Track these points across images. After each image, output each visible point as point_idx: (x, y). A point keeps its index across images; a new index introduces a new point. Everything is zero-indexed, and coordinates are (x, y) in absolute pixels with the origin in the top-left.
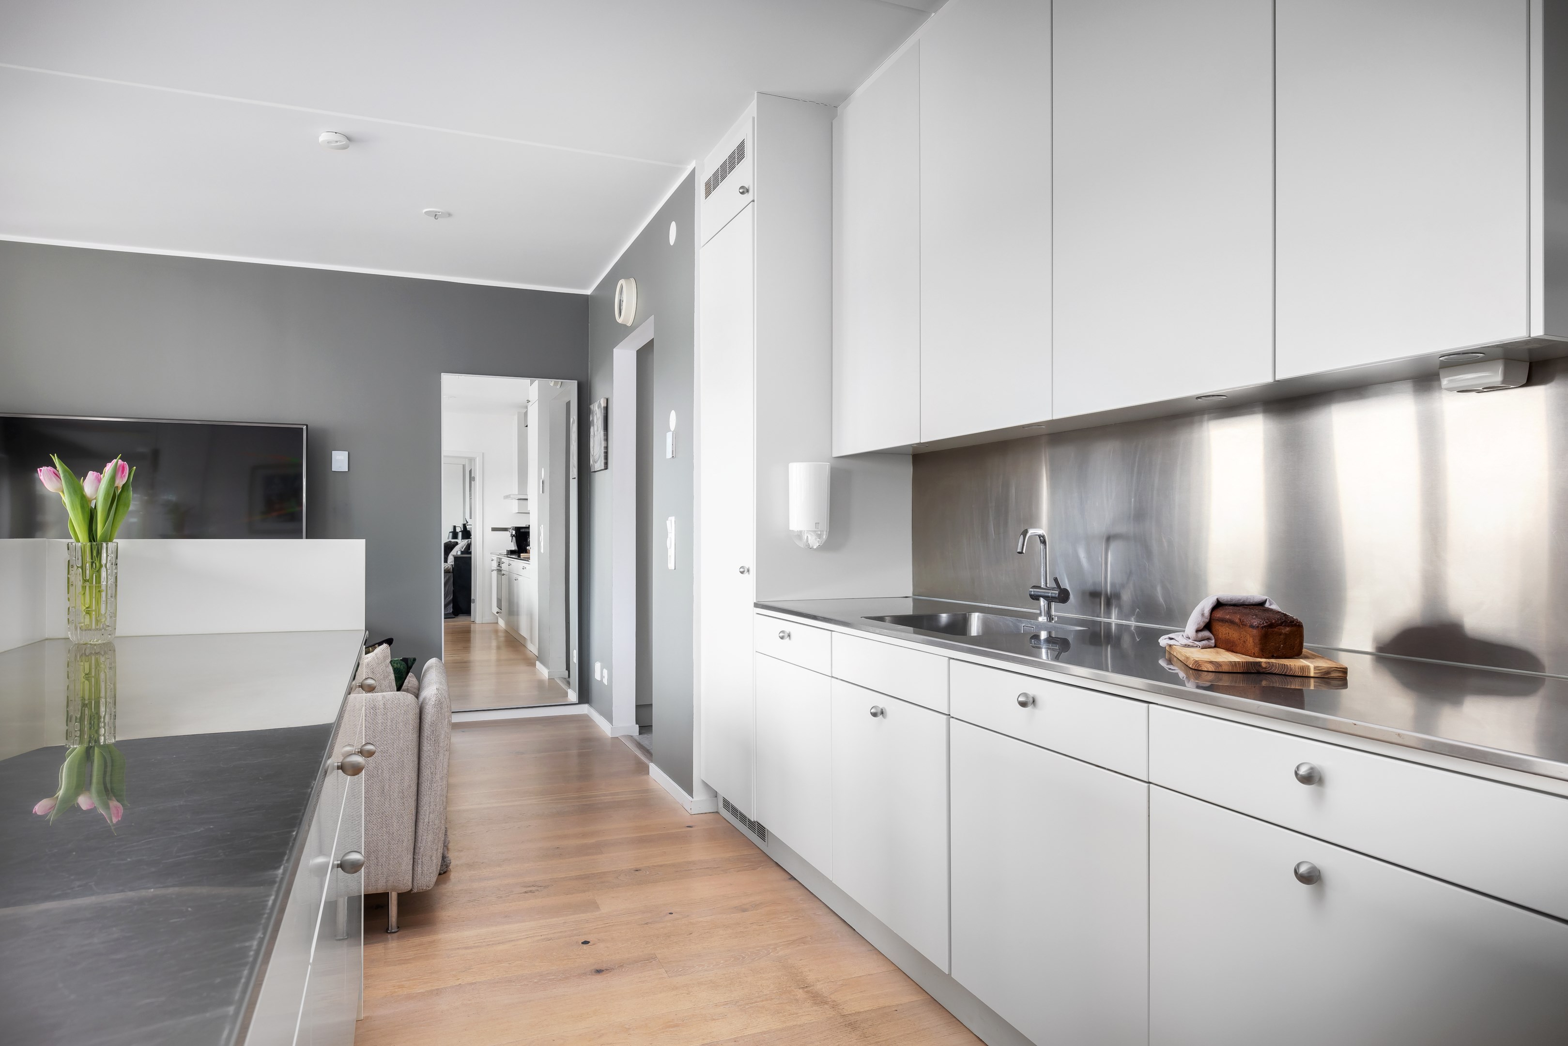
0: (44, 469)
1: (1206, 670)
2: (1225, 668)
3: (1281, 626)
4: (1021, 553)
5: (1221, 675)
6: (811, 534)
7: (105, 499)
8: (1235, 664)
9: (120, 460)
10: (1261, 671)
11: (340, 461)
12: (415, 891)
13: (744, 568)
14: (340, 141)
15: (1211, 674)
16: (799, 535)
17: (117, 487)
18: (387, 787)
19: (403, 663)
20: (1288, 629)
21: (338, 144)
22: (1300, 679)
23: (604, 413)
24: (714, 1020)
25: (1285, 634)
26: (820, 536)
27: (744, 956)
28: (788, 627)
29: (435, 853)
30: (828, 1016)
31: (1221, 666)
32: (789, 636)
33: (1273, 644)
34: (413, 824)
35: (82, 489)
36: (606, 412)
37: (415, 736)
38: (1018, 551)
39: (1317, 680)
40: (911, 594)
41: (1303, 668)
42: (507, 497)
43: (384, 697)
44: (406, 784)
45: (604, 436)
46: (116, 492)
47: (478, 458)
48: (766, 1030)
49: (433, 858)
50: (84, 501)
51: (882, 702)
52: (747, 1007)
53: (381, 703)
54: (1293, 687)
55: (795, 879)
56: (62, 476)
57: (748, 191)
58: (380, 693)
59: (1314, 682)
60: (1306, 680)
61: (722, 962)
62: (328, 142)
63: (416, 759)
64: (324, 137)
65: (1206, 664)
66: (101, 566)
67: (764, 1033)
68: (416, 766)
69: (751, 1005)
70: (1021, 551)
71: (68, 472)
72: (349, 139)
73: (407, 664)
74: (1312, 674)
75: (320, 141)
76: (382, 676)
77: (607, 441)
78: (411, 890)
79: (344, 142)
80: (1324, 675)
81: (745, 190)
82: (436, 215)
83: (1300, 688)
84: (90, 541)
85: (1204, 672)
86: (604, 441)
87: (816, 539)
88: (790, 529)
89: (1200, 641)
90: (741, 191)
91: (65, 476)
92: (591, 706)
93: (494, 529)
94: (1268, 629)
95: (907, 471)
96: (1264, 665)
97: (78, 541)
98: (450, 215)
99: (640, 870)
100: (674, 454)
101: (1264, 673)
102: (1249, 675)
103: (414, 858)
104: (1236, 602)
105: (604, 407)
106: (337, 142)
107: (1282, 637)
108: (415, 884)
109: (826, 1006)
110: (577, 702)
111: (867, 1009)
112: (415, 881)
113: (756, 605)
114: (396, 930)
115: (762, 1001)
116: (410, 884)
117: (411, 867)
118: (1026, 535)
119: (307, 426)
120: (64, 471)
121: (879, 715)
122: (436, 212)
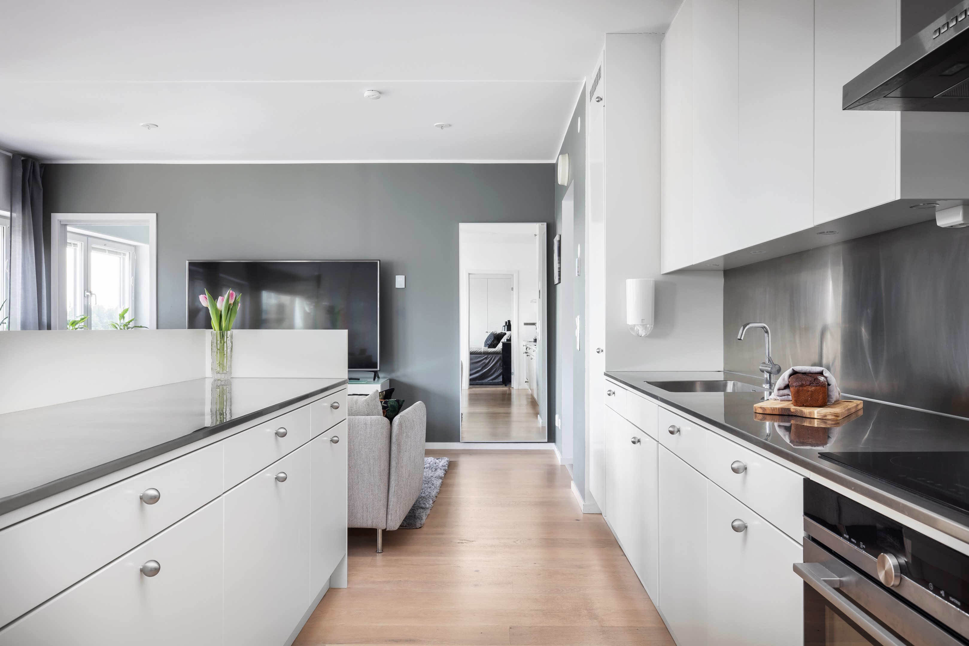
0: (201, 296)
1: (758, 412)
2: (768, 412)
3: (809, 386)
4: (740, 339)
5: (765, 416)
6: (640, 327)
7: (225, 310)
8: (774, 409)
9: (231, 291)
10: (791, 414)
11: (400, 281)
12: (388, 529)
13: (599, 350)
14: (375, 95)
15: (760, 415)
16: (632, 328)
17: (231, 304)
18: (372, 469)
19: (396, 402)
20: (813, 388)
21: (374, 96)
22: (809, 420)
23: (558, 245)
24: (525, 616)
25: (812, 391)
26: (645, 328)
27: (564, 589)
28: (614, 388)
29: (398, 509)
30: (593, 625)
31: (765, 410)
32: (614, 393)
33: (803, 397)
34: (387, 492)
35: (216, 305)
36: (559, 244)
37: (387, 442)
38: (738, 338)
39: (819, 420)
40: (723, 370)
41: (811, 412)
42: (532, 301)
43: (371, 418)
44: (382, 468)
45: (558, 260)
46: (230, 306)
47: (515, 274)
48: (551, 626)
49: (397, 512)
50: (216, 309)
51: (639, 435)
52: (548, 613)
53: (369, 422)
54: (805, 424)
55: (626, 556)
56: (208, 299)
57: (601, 99)
58: (369, 416)
59: (817, 422)
60: (812, 420)
61: (549, 591)
62: (368, 97)
63: (388, 455)
64: (367, 94)
65: (759, 409)
66: (224, 342)
67: (550, 627)
68: (388, 459)
69: (551, 613)
70: (740, 338)
71: (210, 297)
72: (380, 93)
73: (399, 403)
74: (816, 417)
75: (365, 96)
76: (373, 407)
77: (560, 264)
78: (386, 529)
79: (377, 94)
80: (823, 417)
81: (600, 99)
82: (442, 126)
83: (810, 426)
84: (220, 330)
85: (757, 414)
86: (558, 264)
87: (642, 330)
88: (627, 324)
89: (781, 397)
90: (597, 100)
91: (209, 299)
92: (556, 445)
93: (526, 324)
94: (799, 387)
95: (719, 282)
96: (792, 410)
97: (215, 330)
98: (450, 125)
99: (531, 540)
100: (579, 272)
101: (792, 416)
102: (783, 417)
103: (387, 511)
104: (805, 371)
105: (558, 241)
106: (373, 96)
107: (809, 393)
108: (388, 526)
109: (595, 621)
110: (547, 441)
111: (620, 626)
112: (388, 524)
113: (606, 374)
114: (381, 552)
115: (559, 612)
116: (385, 524)
117: (385, 515)
118: (745, 327)
119: (380, 261)
120: (209, 297)
121: (637, 443)
122: (442, 125)
